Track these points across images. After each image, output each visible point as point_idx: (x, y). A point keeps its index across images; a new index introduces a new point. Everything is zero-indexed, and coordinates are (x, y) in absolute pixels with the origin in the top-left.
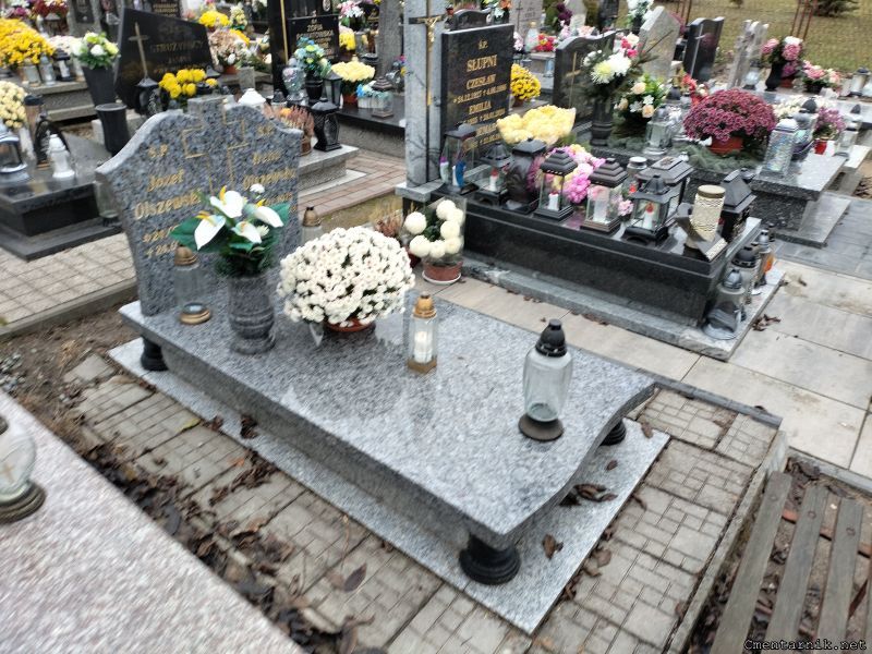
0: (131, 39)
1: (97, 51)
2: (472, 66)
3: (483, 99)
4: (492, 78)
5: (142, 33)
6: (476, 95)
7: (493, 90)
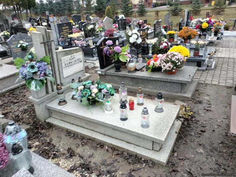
0: (12, 32)
1: (6, 34)
2: (63, 28)
3: (67, 33)
4: (68, 30)
5: (14, 30)
6: (65, 32)
7: (69, 32)
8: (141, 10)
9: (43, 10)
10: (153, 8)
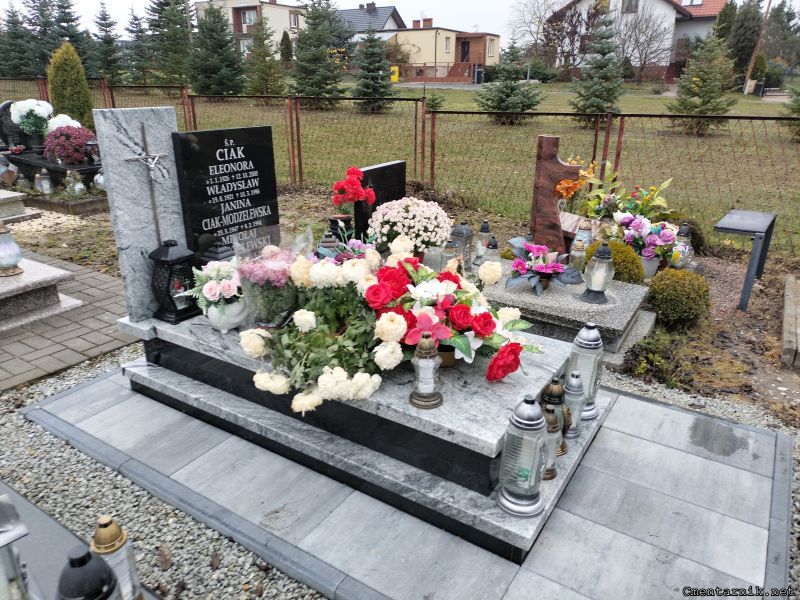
8: (367, 86)
9: (13, 54)
10: (479, 82)
